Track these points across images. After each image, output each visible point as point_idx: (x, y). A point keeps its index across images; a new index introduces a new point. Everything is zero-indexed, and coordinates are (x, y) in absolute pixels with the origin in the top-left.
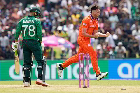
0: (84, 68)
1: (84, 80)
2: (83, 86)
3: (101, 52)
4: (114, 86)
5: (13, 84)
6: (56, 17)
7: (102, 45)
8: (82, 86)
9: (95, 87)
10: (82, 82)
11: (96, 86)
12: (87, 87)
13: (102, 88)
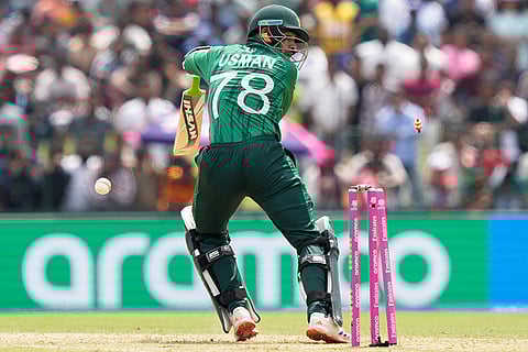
0: (372, 257)
1: (374, 312)
2: (369, 338)
3: (454, 181)
4: (512, 340)
5: (42, 328)
6: (241, 14)
7: (459, 148)
8: (365, 339)
9: (427, 343)
10: (365, 318)
11: (431, 339)
12: (386, 344)
13: (458, 347)
